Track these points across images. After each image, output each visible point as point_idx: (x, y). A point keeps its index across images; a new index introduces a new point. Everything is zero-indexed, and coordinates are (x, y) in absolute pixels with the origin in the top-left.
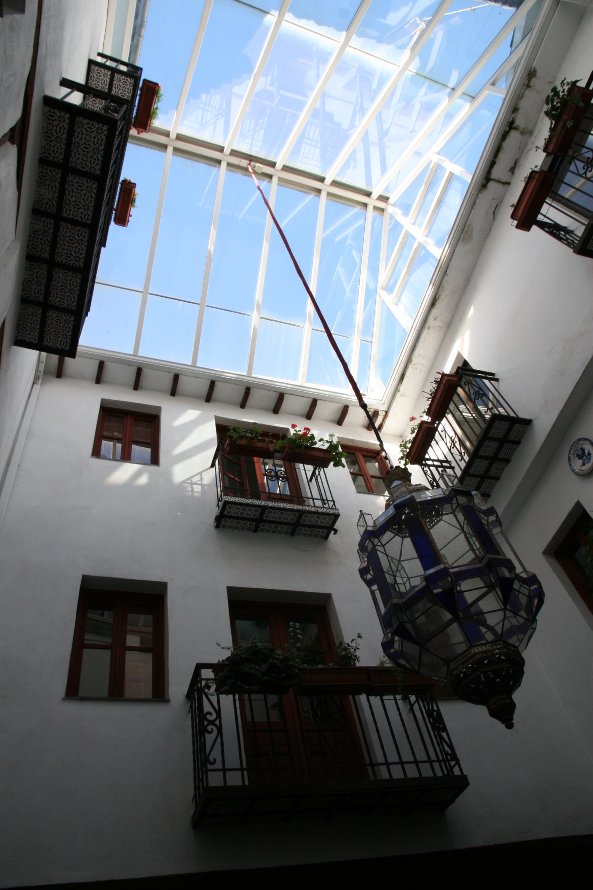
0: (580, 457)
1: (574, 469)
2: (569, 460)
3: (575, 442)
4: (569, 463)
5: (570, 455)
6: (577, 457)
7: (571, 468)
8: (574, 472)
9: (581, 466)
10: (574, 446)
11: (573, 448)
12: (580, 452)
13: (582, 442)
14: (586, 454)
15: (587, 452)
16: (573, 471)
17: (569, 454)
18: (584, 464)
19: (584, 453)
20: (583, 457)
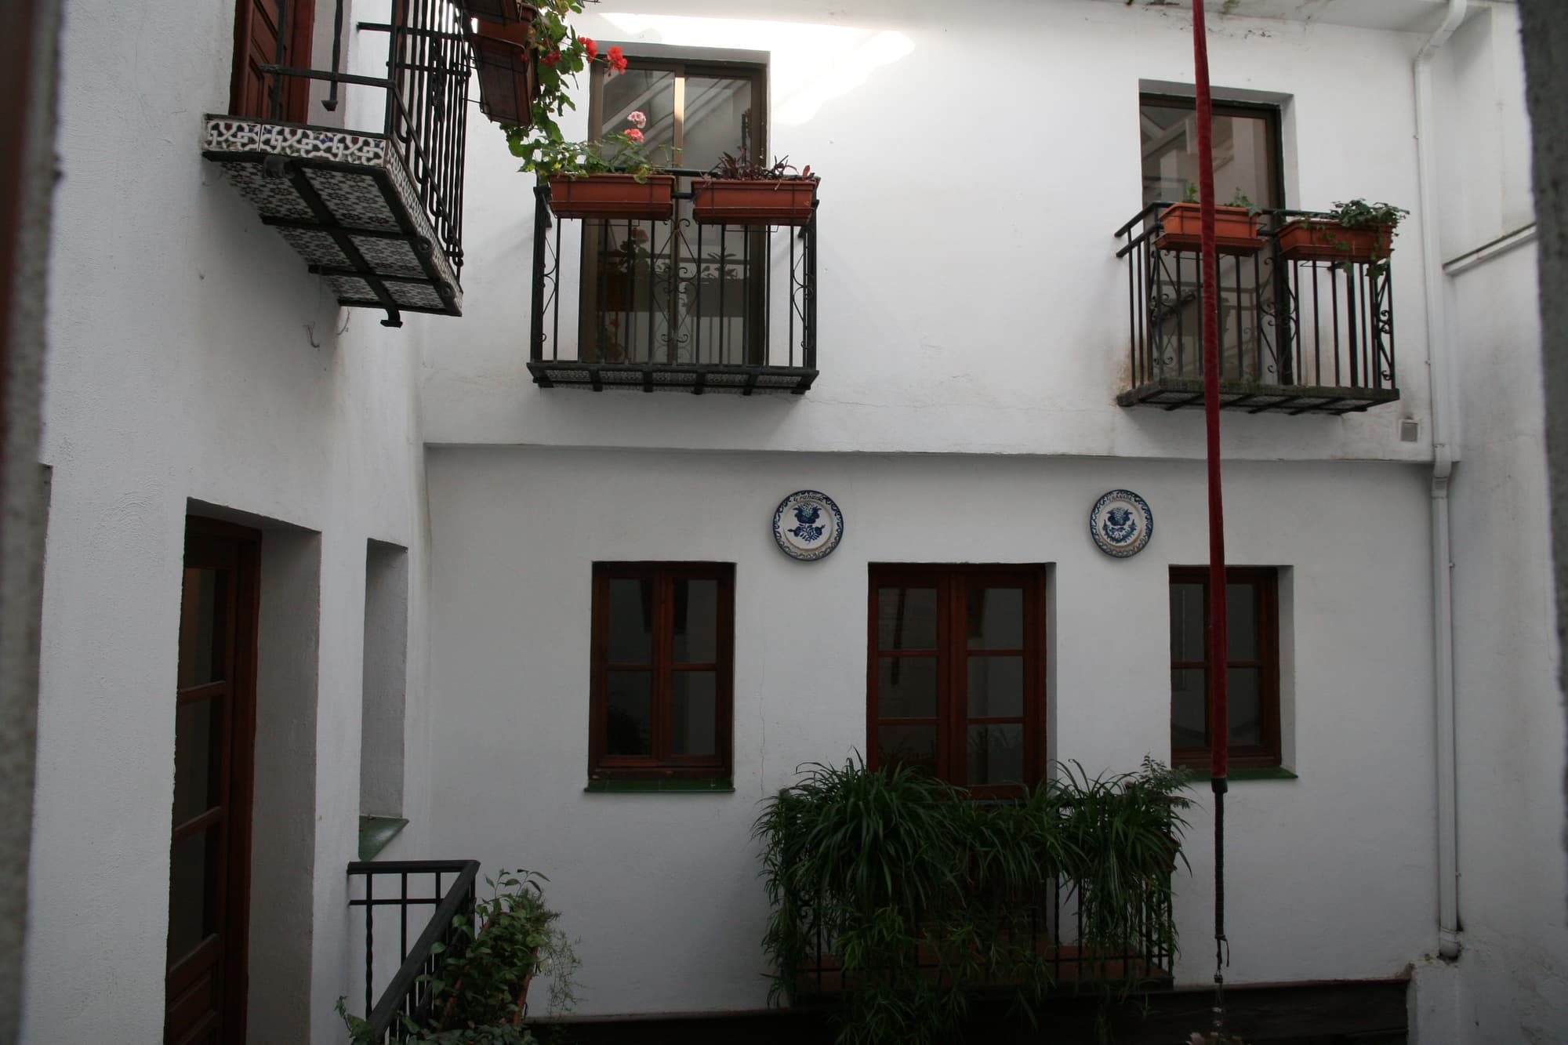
0: (800, 516)
1: (779, 524)
2: (784, 501)
3: (819, 493)
4: (780, 507)
5: (792, 499)
6: (796, 511)
7: (775, 517)
8: (774, 528)
9: (790, 531)
10: (811, 494)
11: (806, 494)
12: (808, 512)
13: (829, 507)
14: (814, 525)
15: (818, 524)
16: (774, 526)
17: (791, 496)
18: (796, 532)
19: (812, 520)
20: (805, 522)
